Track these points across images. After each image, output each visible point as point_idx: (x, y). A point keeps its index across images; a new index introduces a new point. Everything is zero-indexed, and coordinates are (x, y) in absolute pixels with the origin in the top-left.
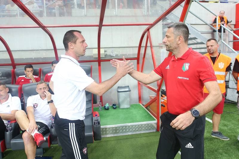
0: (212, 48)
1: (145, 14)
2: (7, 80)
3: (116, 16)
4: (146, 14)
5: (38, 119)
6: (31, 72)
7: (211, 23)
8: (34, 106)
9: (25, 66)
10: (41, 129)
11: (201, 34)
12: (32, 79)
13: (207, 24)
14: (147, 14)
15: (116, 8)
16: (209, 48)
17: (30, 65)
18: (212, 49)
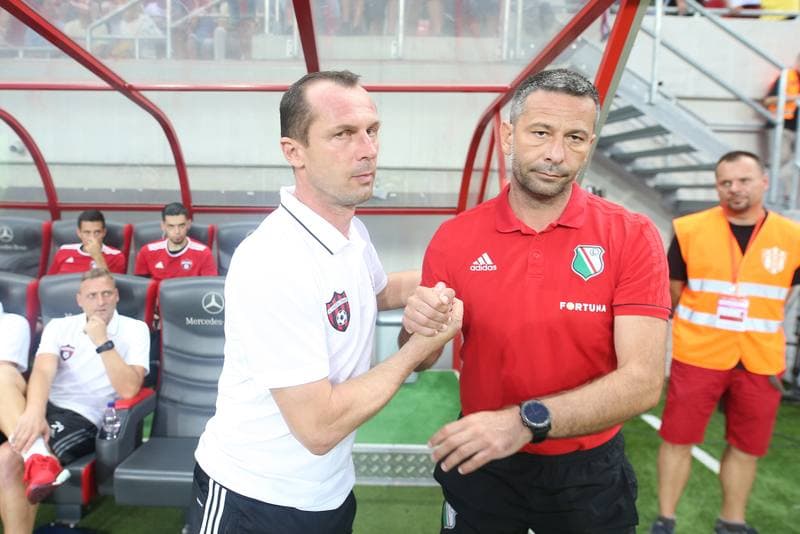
0: (744, 187)
1: (501, 56)
2: (29, 254)
3: (399, 60)
4: (504, 57)
5: (67, 399)
6: (95, 237)
7: (760, 94)
8: (62, 352)
9: (78, 214)
10: (68, 437)
11: (712, 134)
12: (96, 257)
13: (738, 99)
14: (508, 54)
15: (401, 36)
16: (735, 187)
17: (95, 213)
18: (744, 193)
